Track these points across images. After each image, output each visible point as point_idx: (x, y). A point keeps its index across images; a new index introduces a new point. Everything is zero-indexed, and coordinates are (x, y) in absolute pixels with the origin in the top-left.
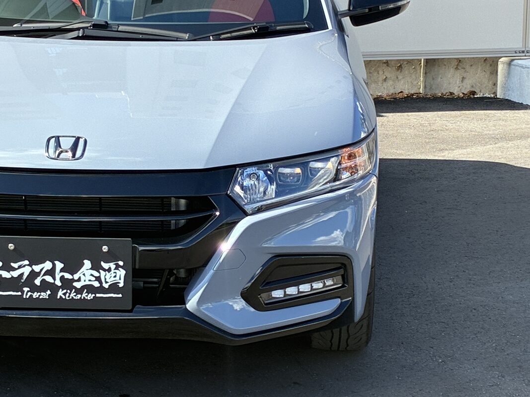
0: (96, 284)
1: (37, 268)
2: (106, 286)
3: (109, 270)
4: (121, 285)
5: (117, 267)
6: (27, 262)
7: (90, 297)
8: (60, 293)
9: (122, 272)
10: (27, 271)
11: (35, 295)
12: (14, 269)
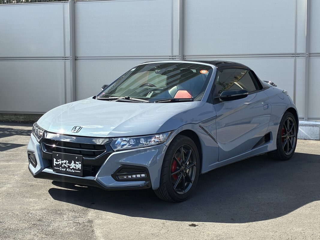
0: (75, 168)
1: (63, 162)
2: (77, 169)
3: (77, 164)
4: (80, 169)
5: (79, 163)
6: (60, 160)
7: (74, 171)
8: (68, 169)
9: (80, 165)
10: (61, 162)
11: (62, 169)
12: (58, 162)
